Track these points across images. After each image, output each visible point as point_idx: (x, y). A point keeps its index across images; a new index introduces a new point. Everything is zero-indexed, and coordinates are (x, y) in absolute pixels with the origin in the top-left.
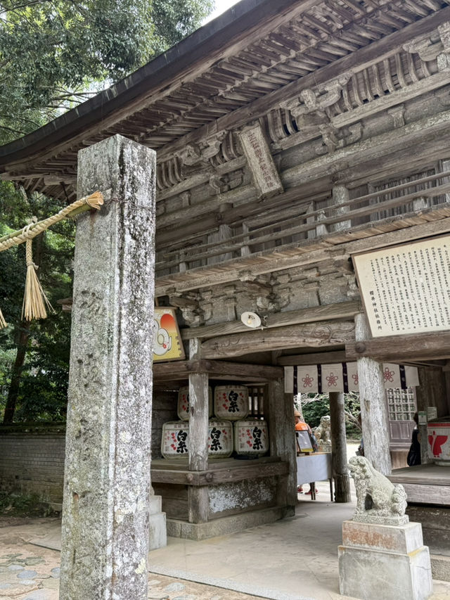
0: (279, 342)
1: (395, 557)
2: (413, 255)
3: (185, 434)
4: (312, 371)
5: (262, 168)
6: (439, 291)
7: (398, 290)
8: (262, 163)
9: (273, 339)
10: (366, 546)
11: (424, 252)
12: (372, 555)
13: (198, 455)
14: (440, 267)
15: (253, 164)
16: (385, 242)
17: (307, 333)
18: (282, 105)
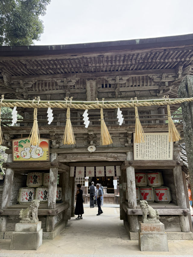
0: (96, 158)
1: (162, 234)
2: (153, 136)
3: (47, 192)
4: (82, 169)
5: (91, 95)
6: (158, 148)
7: (146, 146)
8: (92, 94)
9: (93, 157)
10: (150, 232)
11: (157, 136)
12: (154, 235)
13: (53, 202)
14: (160, 141)
15: (88, 93)
16: (146, 130)
17: (108, 156)
18: (105, 77)
